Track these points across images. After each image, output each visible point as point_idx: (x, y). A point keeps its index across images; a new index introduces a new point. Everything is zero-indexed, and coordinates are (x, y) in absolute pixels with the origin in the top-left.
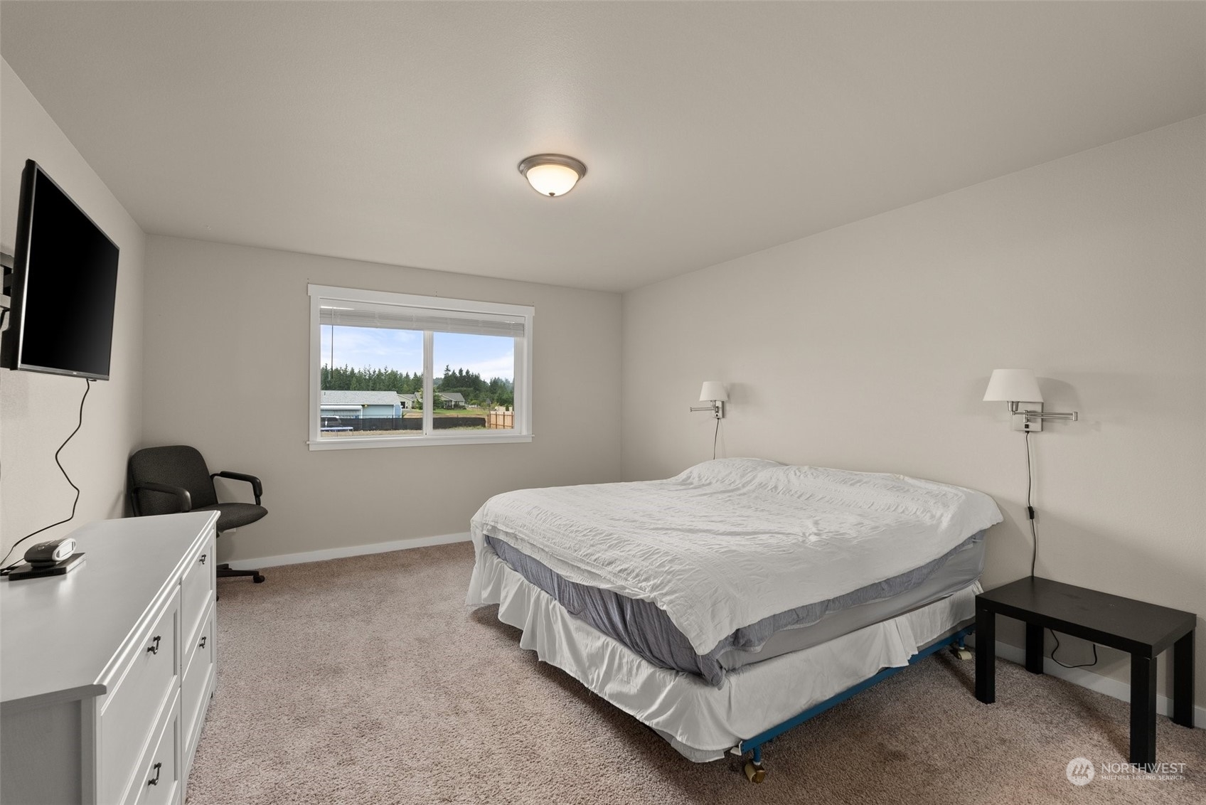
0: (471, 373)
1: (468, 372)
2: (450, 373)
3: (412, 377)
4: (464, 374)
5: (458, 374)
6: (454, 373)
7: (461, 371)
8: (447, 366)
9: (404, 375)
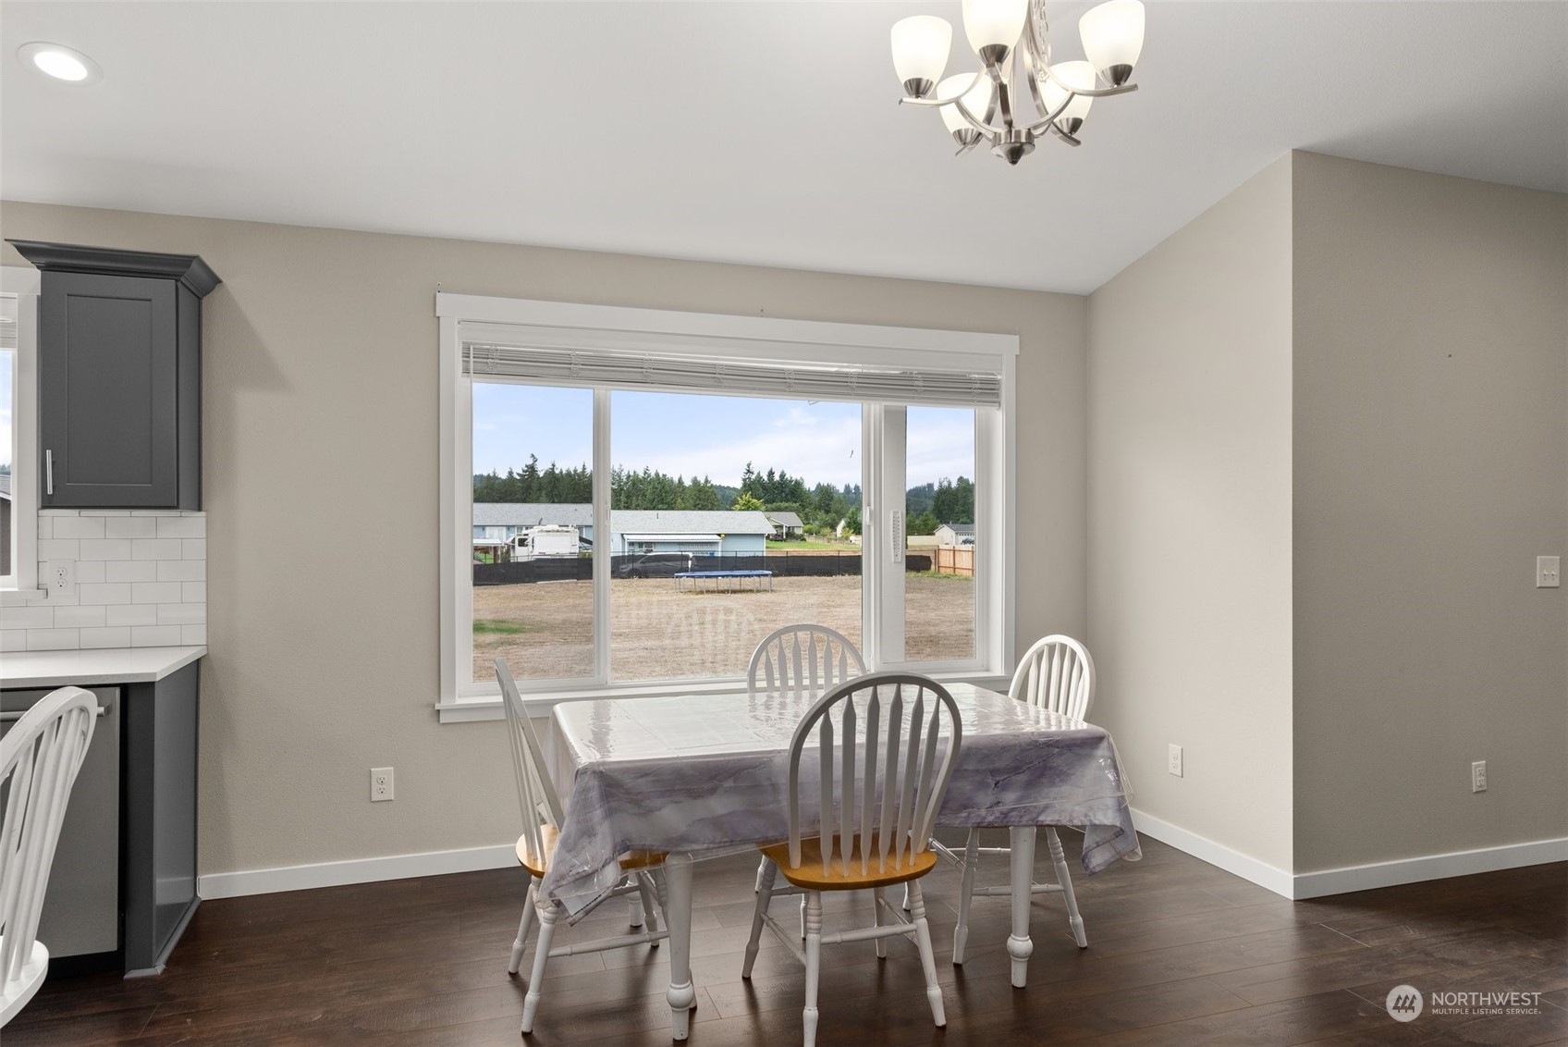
0: (788, 476)
1: (782, 476)
2: (753, 477)
3: (688, 483)
4: (777, 478)
5: (766, 478)
6: (759, 476)
7: (771, 474)
8: (749, 466)
9: (676, 480)
